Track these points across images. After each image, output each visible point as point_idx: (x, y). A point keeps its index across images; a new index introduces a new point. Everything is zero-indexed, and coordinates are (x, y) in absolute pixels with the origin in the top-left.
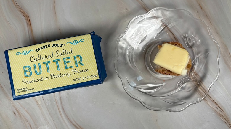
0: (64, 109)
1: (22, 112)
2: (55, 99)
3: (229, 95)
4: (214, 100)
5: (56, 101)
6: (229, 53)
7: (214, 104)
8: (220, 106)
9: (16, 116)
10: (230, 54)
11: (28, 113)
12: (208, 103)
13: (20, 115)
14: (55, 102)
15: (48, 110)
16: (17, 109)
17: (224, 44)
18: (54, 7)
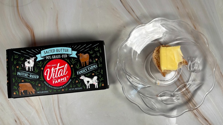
0: (62, 119)
1: (22, 121)
3: (220, 113)
4: (204, 117)
7: (205, 121)
8: (210, 123)
9: (17, 123)
11: (28, 121)
12: (199, 119)
13: (20, 123)
15: (47, 120)
16: (18, 118)
18: (57, 22)
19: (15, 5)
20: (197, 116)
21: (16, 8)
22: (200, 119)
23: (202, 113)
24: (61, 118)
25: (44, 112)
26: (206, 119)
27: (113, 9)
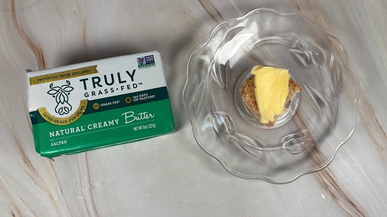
0: (97, 209)
1: (25, 214)
2: (83, 192)
3: (376, 191)
5: (83, 196)
6: (375, 119)
7: (350, 205)
8: (360, 209)
10: (377, 120)
11: (35, 214)
12: (340, 203)
14: (83, 198)
15: (70, 213)
16: (17, 209)
17: (367, 103)
19: (10, 8)
20: (337, 198)
21: (10, 13)
22: (342, 203)
23: (345, 193)
24: (95, 208)
25: (64, 197)
26: (352, 203)
27: (185, 12)
